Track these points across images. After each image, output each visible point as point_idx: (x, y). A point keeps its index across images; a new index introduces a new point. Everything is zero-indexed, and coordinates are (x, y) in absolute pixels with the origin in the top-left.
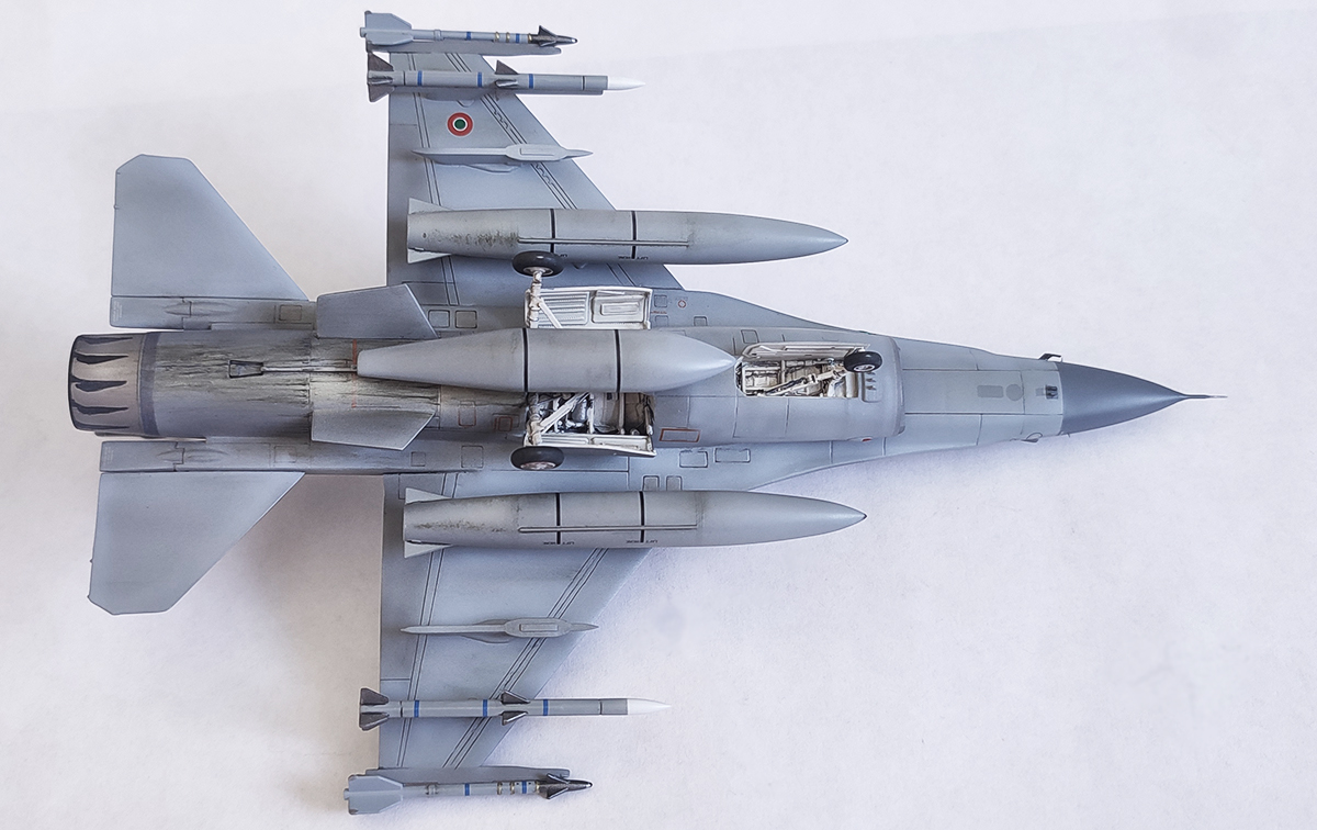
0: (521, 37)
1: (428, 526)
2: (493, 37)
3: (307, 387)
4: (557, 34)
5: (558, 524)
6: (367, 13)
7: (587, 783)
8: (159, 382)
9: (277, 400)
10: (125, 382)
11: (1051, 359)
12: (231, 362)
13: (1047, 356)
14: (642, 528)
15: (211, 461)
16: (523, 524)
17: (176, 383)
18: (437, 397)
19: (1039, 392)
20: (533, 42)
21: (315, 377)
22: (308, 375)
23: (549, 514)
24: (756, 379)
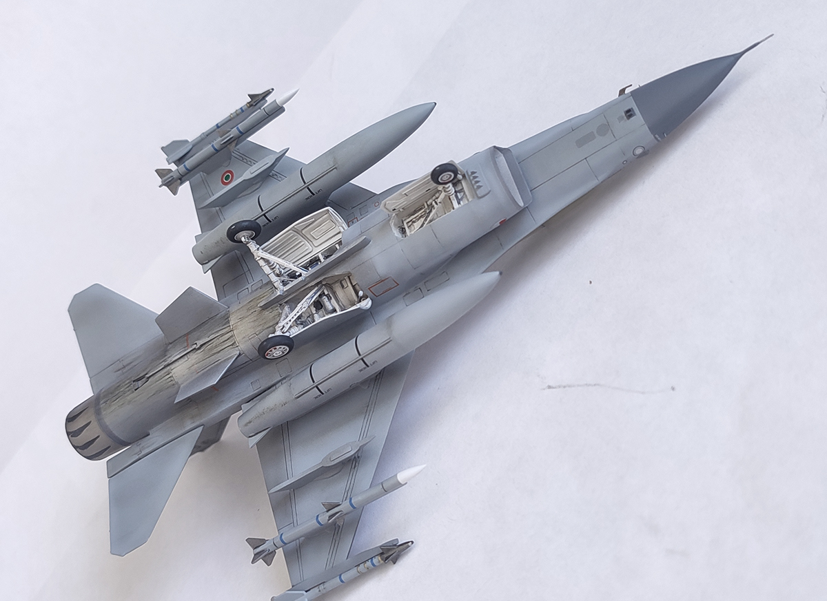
0: (243, 108)
1: (250, 422)
2: (229, 118)
3: (170, 375)
4: (261, 93)
5: (314, 382)
6: (162, 148)
7: (409, 542)
8: (105, 412)
9: (161, 391)
10: (90, 422)
11: (627, 91)
12: (134, 381)
13: (622, 92)
14: (361, 357)
15: (153, 444)
16: (296, 393)
17: (113, 408)
18: (235, 342)
19: (620, 119)
20: (249, 107)
21: (172, 366)
22: (168, 368)
23: (306, 378)
24: (414, 224)
